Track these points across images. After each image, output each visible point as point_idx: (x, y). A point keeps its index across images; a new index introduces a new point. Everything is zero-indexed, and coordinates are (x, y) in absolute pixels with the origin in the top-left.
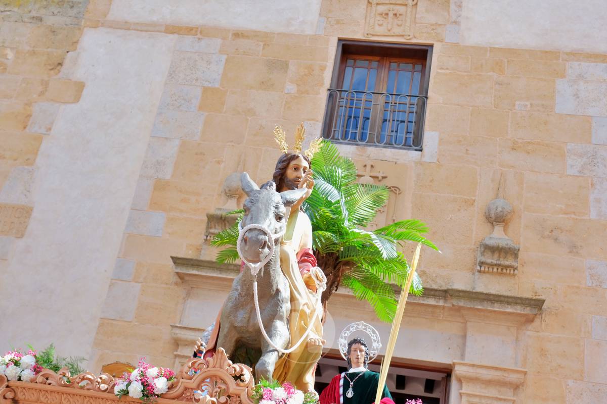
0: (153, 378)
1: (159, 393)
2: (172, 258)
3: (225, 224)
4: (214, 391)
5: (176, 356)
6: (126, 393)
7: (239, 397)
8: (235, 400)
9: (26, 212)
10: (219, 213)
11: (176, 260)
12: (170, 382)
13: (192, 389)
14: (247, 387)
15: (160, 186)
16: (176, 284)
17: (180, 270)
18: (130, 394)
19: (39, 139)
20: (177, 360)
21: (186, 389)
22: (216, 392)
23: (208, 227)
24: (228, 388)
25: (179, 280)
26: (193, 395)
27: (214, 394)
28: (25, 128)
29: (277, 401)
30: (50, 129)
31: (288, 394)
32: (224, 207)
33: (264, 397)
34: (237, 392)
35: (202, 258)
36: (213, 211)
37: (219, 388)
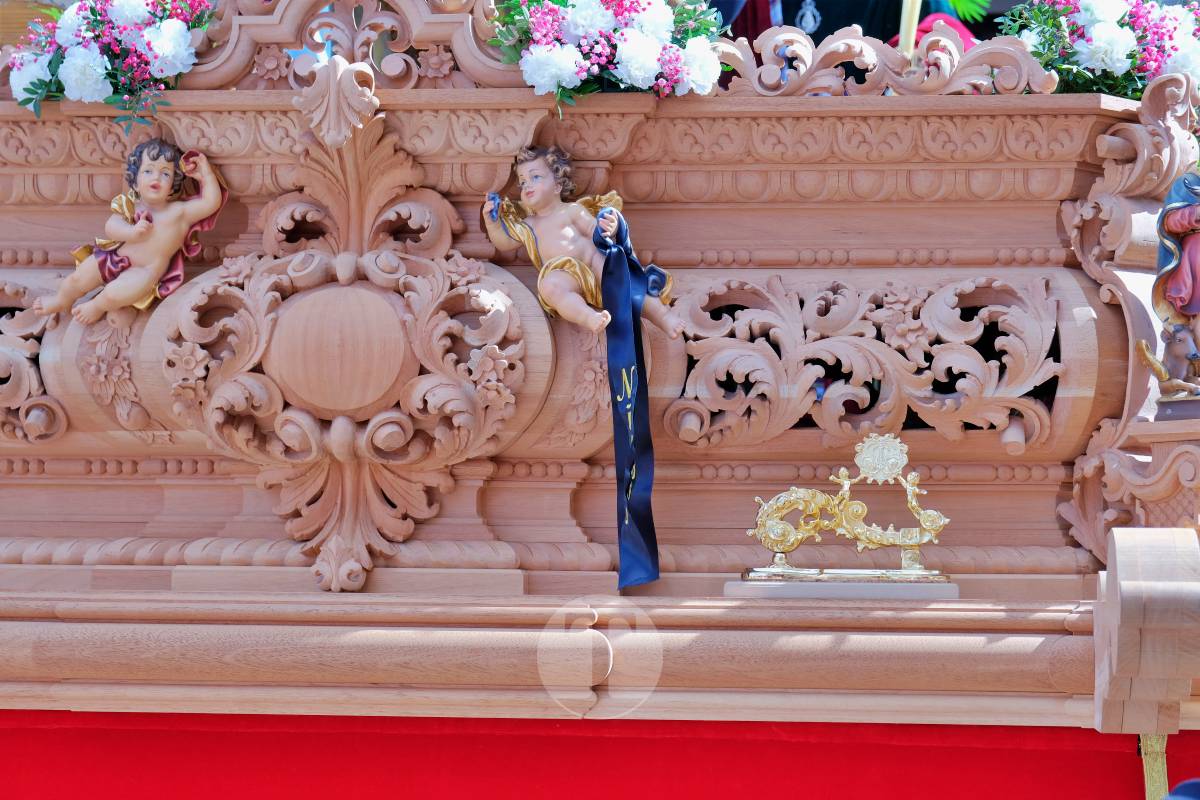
0: (139, 27)
1: (170, 73)
4: (358, 43)
6: (52, 91)
7: (448, 49)
8: (434, 60)
12: (201, 33)
13: (280, 46)
14: (472, 12)
18: (71, 93)
21: (258, 48)
22: (367, 43)
24: (404, 24)
26: (288, 65)
27: (358, 53)
29: (584, 42)
31: (616, 15)
33: (537, 36)
34: (439, 33)
37: (373, 27)
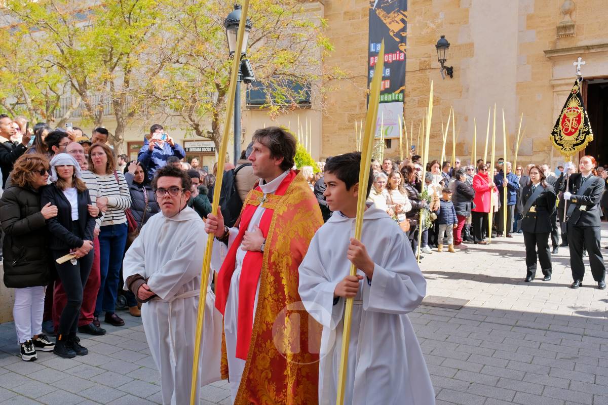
2: (544, 51)
3: (566, 29)
5: (554, 92)
9: (471, 45)
10: (562, 25)
11: (546, 52)
15: (530, 18)
16: (547, 61)
17: (548, 56)
19: (467, 10)
20: (555, 93)
23: (558, 33)
25: (548, 59)
28: (459, 7)
30: (471, 4)
32: (564, 20)
35: (557, 48)
36: (558, 25)
